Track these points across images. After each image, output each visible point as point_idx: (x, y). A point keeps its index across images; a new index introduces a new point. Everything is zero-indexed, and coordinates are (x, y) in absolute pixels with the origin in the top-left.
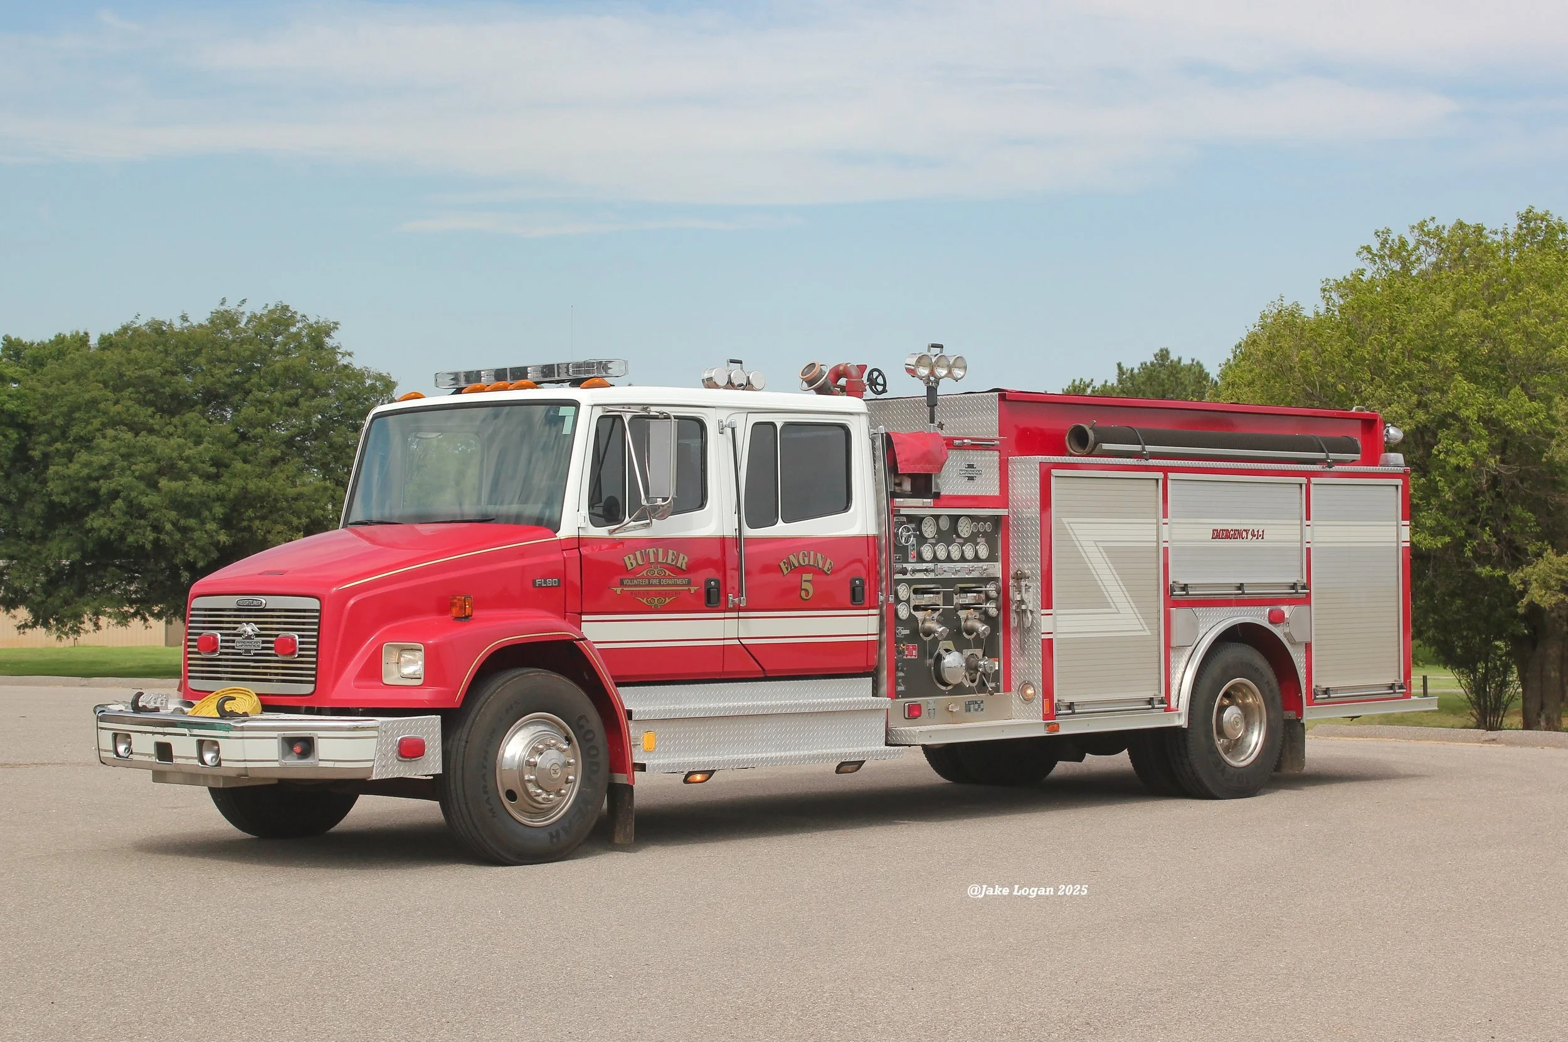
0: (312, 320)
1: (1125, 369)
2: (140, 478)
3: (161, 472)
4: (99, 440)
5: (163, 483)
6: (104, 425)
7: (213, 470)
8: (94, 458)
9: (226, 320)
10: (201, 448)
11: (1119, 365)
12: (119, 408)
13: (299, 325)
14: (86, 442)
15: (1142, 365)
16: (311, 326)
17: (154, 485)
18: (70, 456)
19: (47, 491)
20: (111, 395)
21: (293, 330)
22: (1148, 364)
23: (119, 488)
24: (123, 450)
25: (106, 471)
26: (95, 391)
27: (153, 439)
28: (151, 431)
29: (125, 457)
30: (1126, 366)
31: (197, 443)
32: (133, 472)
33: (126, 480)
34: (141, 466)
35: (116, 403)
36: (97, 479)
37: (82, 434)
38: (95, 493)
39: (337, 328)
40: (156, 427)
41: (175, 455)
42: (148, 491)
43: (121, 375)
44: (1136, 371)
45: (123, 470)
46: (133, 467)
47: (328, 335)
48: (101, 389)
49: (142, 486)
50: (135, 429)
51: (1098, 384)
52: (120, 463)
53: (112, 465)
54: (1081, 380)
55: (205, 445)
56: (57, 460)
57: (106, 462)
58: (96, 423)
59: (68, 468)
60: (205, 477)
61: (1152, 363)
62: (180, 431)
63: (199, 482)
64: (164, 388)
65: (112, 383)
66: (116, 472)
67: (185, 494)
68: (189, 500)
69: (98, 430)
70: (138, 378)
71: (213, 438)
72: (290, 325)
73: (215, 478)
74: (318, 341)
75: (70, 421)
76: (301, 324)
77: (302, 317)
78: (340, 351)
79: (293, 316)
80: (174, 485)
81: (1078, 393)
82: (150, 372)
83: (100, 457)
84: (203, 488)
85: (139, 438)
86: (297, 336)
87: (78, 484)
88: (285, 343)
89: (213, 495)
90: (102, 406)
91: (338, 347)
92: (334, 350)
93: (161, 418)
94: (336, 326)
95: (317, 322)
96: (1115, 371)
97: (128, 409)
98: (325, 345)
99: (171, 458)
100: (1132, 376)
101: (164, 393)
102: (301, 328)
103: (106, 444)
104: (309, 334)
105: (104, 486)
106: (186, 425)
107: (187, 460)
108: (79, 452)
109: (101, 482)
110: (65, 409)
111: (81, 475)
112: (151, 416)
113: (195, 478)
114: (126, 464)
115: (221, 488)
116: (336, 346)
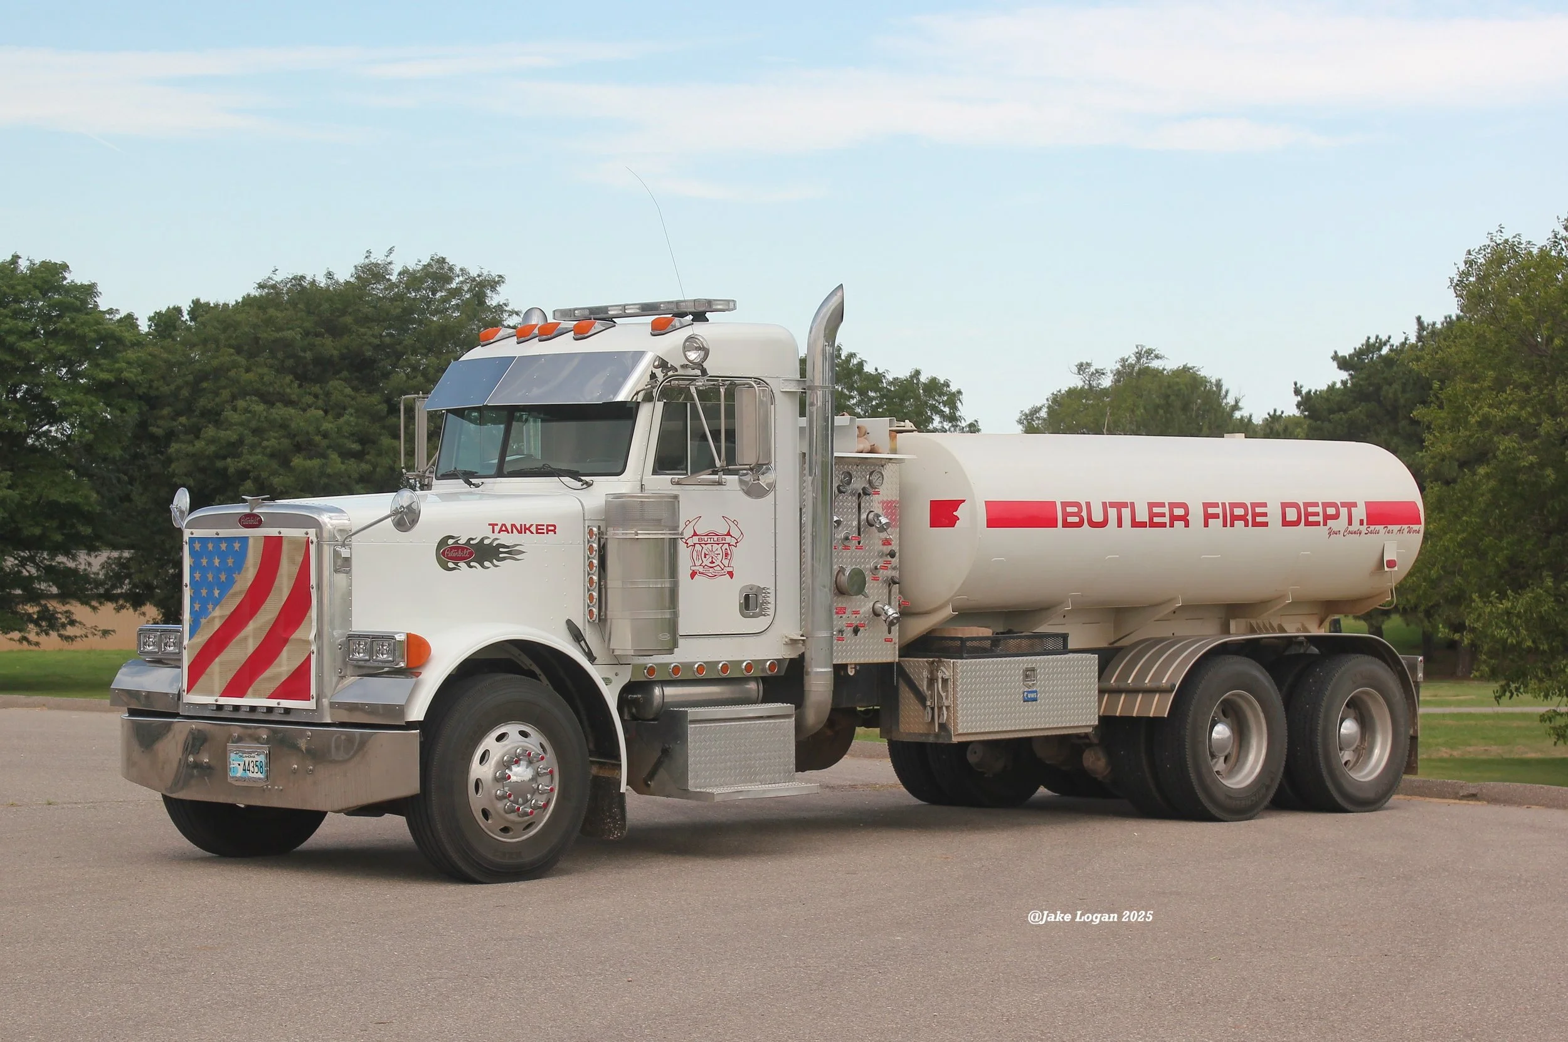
0: (474, 273)
1: (1426, 324)
2: (272, 456)
3: (298, 448)
4: (228, 414)
5: (297, 461)
6: (234, 397)
7: (356, 447)
8: (222, 434)
9: (372, 273)
10: (342, 420)
11: (1419, 319)
12: (250, 376)
13: (457, 280)
14: (214, 416)
15: (1446, 318)
16: (474, 280)
17: (285, 462)
18: (195, 432)
19: (168, 472)
20: (241, 360)
21: (453, 285)
22: (1454, 317)
23: (248, 467)
24: (254, 424)
25: (233, 449)
26: (227, 356)
27: (292, 411)
28: (289, 403)
29: (256, 432)
30: (1427, 320)
31: (339, 416)
32: (265, 448)
33: (256, 458)
34: (273, 441)
35: (248, 370)
36: (225, 458)
37: (209, 406)
38: (223, 473)
39: (503, 282)
40: (294, 397)
41: (311, 429)
42: (282, 471)
43: (257, 339)
44: (1439, 326)
45: (253, 447)
46: (265, 443)
47: (493, 289)
48: (233, 354)
49: (274, 465)
50: (267, 399)
51: (1396, 341)
52: (250, 439)
53: (241, 441)
54: (1377, 337)
55: (346, 417)
56: (182, 437)
57: (234, 437)
58: (225, 394)
59: (194, 446)
60: (346, 455)
61: (1458, 318)
62: (320, 403)
63: (339, 460)
64: (305, 352)
65: (246, 348)
66: (245, 449)
67: (322, 474)
68: (326, 481)
69: (227, 402)
70: (275, 341)
71: (357, 411)
72: (449, 280)
73: (359, 456)
74: (479, 298)
75: (196, 389)
76: (461, 279)
77: (461, 270)
78: (507, 309)
79: (451, 269)
80: (309, 463)
81: (1373, 353)
82: (288, 334)
83: (229, 432)
84: (343, 467)
85: (273, 411)
86: (456, 293)
87: (203, 463)
88: (445, 300)
89: (356, 476)
90: (232, 373)
91: (505, 304)
92: (500, 308)
93: (300, 386)
94: (501, 280)
95: (479, 276)
96: (1415, 327)
97: (262, 377)
98: (488, 302)
99: (308, 433)
100: (1434, 333)
101: (305, 358)
102: (462, 282)
103: (235, 417)
104: (470, 290)
105: (232, 465)
106: (328, 394)
107: (325, 436)
108: (206, 427)
109: (229, 460)
110: (190, 378)
111: (207, 453)
112: (289, 386)
113: (334, 456)
114: (256, 440)
115: (365, 467)
116: (501, 303)
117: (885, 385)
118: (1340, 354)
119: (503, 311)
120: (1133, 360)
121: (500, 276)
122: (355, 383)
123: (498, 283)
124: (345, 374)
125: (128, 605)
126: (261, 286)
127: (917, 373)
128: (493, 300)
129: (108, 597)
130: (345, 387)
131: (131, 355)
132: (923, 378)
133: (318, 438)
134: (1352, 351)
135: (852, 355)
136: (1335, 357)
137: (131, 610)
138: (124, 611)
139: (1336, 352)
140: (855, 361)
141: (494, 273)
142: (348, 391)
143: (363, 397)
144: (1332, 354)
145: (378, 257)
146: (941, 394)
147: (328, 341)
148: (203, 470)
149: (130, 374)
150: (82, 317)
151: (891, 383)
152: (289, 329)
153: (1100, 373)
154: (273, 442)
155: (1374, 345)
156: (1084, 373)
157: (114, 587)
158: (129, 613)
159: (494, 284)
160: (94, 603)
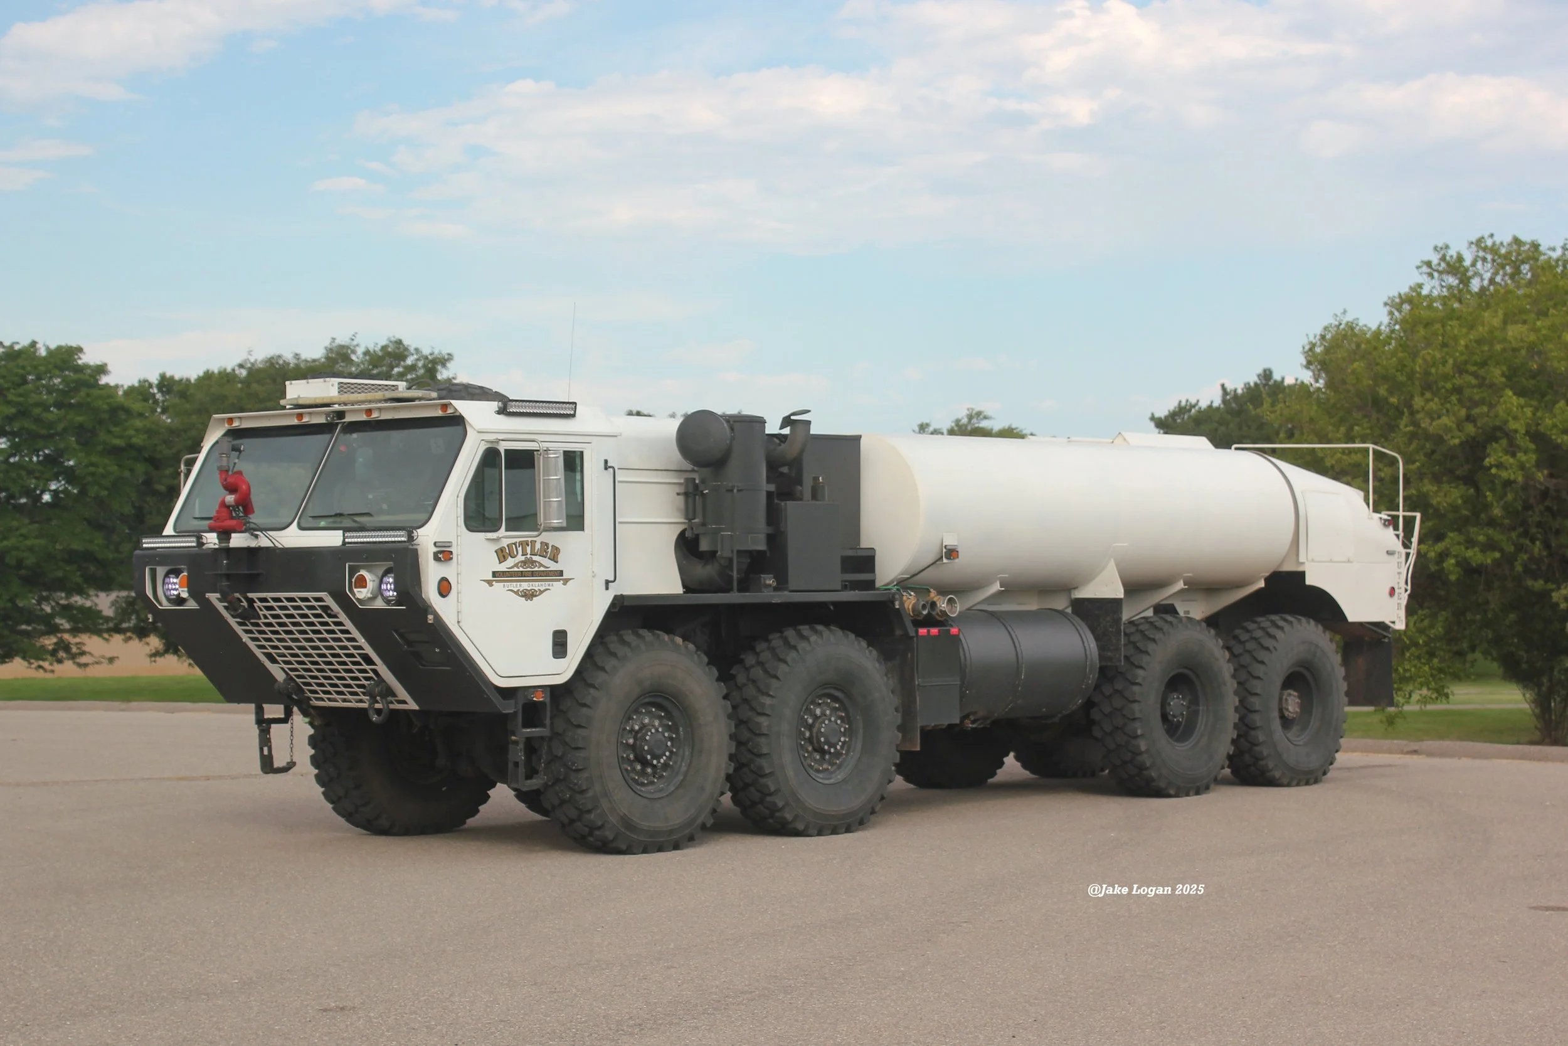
0: (426, 351)
1: (1228, 390)
9: (338, 353)
11: (1223, 386)
13: (412, 358)
15: (1245, 385)
16: (427, 358)
21: (409, 362)
22: (1252, 384)
30: (1230, 387)
39: (452, 359)
44: (1239, 391)
47: (444, 365)
51: (1204, 404)
54: (1187, 401)
61: (1256, 384)
72: (405, 358)
74: (432, 372)
76: (415, 357)
77: (416, 349)
79: (406, 349)
81: (1184, 414)
86: (413, 368)
91: (454, 378)
94: (450, 357)
95: (431, 354)
96: (1220, 392)
98: (439, 377)
100: (1236, 396)
102: (416, 360)
104: (424, 366)
118: (1157, 415)
120: (965, 421)
121: (449, 354)
123: (448, 360)
125: (134, 636)
128: (443, 374)
129: (118, 630)
131: (138, 423)
134: (1166, 413)
136: (1153, 418)
137: (137, 640)
138: (131, 642)
139: (1153, 414)
141: (445, 352)
144: (1150, 415)
145: (343, 339)
149: (137, 440)
150: (95, 392)
153: (938, 432)
155: (1185, 408)
156: (924, 432)
157: (122, 621)
158: (135, 643)
159: (444, 361)
160: (106, 635)
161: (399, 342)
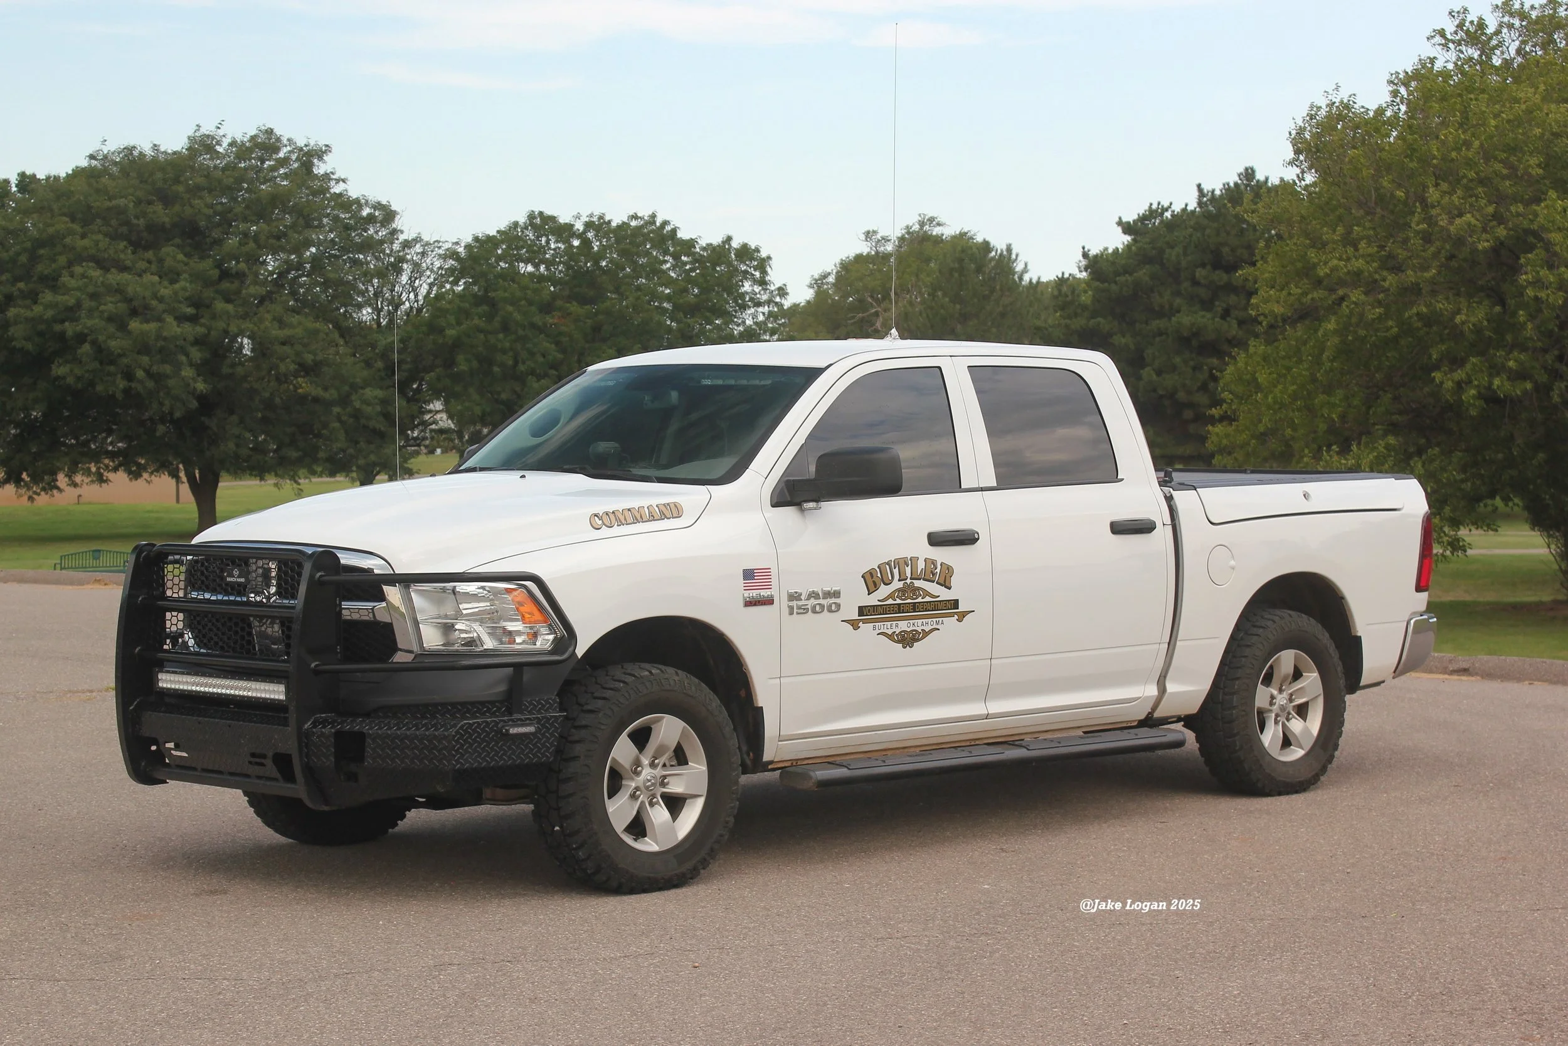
0: (301, 143)
1: (1205, 191)
2: (110, 319)
3: (134, 313)
4: (65, 279)
5: (135, 325)
6: (70, 264)
7: (190, 311)
8: (59, 298)
9: (203, 145)
10: (177, 286)
11: (1199, 186)
12: (86, 242)
13: (285, 150)
14: (51, 282)
15: (1224, 185)
16: (301, 149)
17: (123, 327)
18: (33, 297)
19: (8, 335)
20: (77, 227)
21: (281, 155)
22: (1232, 185)
23: (86, 331)
24: (91, 289)
25: (71, 313)
26: (62, 224)
27: (126, 276)
28: (124, 269)
29: (94, 296)
30: (1206, 188)
31: (173, 282)
32: (102, 312)
33: (95, 322)
34: (110, 305)
35: (83, 236)
36: (63, 321)
37: (46, 272)
38: (62, 336)
39: (330, 151)
40: (128, 263)
41: (148, 294)
42: (119, 334)
43: (89, 207)
44: (1218, 192)
45: (91, 311)
46: (102, 308)
47: (320, 158)
48: (67, 222)
49: (112, 329)
50: (102, 264)
51: (1177, 208)
52: (87, 303)
53: (79, 305)
54: (1159, 204)
55: (182, 284)
56: (20, 302)
57: (72, 302)
58: (62, 260)
59: (32, 310)
60: (181, 319)
61: (1236, 184)
62: (154, 267)
63: (175, 323)
64: (138, 219)
65: (80, 216)
66: (83, 313)
67: (159, 337)
68: (163, 343)
69: (64, 268)
70: (109, 209)
71: (191, 275)
72: (277, 150)
73: (193, 319)
74: (307, 166)
75: (34, 258)
76: (289, 148)
77: (289, 140)
78: (333, 177)
79: (278, 139)
80: (146, 327)
81: (1155, 218)
82: (122, 202)
83: (66, 297)
84: (179, 330)
85: (109, 276)
86: (284, 162)
87: (42, 327)
88: (273, 169)
89: (191, 338)
90: (68, 240)
91: (332, 173)
92: (327, 177)
93: (133, 253)
94: (328, 149)
95: (305, 146)
96: (1196, 194)
97: (97, 243)
98: (315, 171)
99: (144, 298)
100: (1213, 199)
101: (139, 225)
102: (290, 152)
103: (72, 283)
104: (297, 160)
105: (70, 329)
106: (161, 261)
107: (161, 300)
108: (44, 292)
109: (67, 324)
110: (29, 245)
111: (45, 317)
112: (123, 251)
113: (169, 319)
114: (93, 304)
115: (200, 330)
116: (328, 172)
117: (698, 250)
118: (1124, 220)
119: (330, 179)
120: (916, 227)
121: (327, 146)
122: (188, 249)
123: (325, 152)
124: (178, 241)
126: (92, 157)
127: (729, 239)
128: (320, 169)
130: (177, 253)
132: (735, 244)
133: (154, 303)
134: (1136, 217)
135: (665, 223)
136: (1120, 223)
139: (1120, 218)
140: (668, 228)
141: (322, 143)
142: (181, 257)
143: (195, 262)
144: (1117, 219)
145: (208, 128)
146: (752, 259)
147: (159, 208)
148: (41, 334)
151: (704, 249)
152: (121, 197)
153: (886, 240)
154: (110, 307)
155: (1156, 211)
156: (871, 239)
159: (320, 153)
161: (270, 132)
